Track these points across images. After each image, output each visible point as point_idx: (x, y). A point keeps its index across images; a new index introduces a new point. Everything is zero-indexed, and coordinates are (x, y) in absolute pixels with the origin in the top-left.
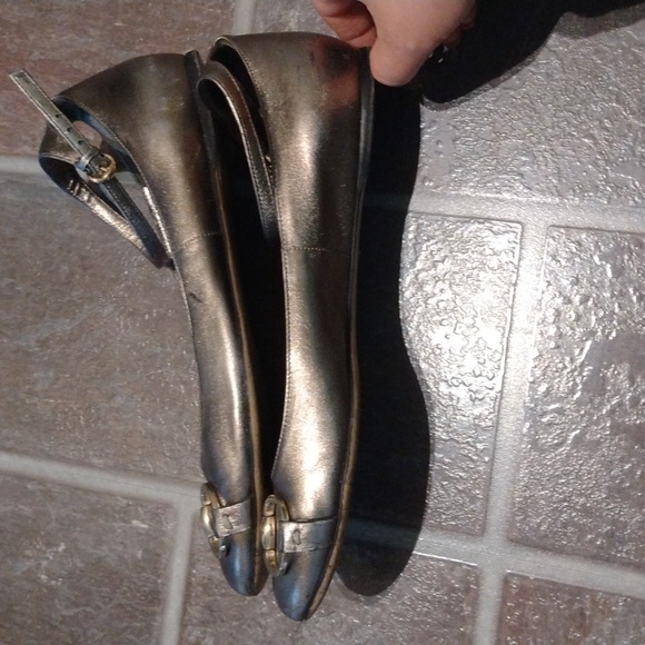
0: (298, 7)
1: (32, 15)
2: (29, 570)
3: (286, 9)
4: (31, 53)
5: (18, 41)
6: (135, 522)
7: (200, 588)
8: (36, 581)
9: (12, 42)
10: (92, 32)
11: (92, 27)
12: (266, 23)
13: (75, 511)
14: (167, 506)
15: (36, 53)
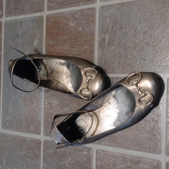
0: (108, 34)
1: (55, 43)
2: (64, 163)
3: (105, 35)
4: (55, 51)
5: (52, 49)
6: (84, 152)
7: (99, 167)
8: (66, 166)
9: (51, 49)
10: (67, 45)
11: (67, 44)
12: (101, 38)
13: (72, 150)
14: (90, 148)
15: (56, 51)
